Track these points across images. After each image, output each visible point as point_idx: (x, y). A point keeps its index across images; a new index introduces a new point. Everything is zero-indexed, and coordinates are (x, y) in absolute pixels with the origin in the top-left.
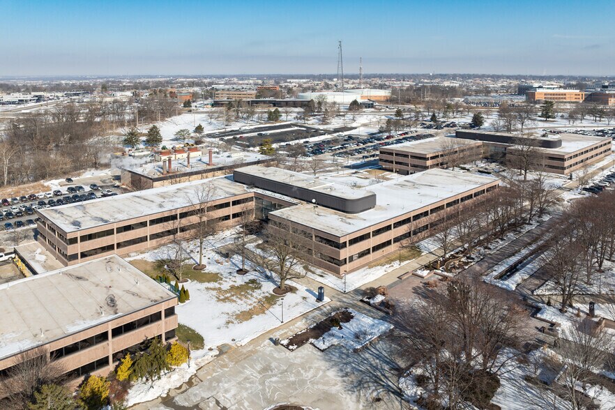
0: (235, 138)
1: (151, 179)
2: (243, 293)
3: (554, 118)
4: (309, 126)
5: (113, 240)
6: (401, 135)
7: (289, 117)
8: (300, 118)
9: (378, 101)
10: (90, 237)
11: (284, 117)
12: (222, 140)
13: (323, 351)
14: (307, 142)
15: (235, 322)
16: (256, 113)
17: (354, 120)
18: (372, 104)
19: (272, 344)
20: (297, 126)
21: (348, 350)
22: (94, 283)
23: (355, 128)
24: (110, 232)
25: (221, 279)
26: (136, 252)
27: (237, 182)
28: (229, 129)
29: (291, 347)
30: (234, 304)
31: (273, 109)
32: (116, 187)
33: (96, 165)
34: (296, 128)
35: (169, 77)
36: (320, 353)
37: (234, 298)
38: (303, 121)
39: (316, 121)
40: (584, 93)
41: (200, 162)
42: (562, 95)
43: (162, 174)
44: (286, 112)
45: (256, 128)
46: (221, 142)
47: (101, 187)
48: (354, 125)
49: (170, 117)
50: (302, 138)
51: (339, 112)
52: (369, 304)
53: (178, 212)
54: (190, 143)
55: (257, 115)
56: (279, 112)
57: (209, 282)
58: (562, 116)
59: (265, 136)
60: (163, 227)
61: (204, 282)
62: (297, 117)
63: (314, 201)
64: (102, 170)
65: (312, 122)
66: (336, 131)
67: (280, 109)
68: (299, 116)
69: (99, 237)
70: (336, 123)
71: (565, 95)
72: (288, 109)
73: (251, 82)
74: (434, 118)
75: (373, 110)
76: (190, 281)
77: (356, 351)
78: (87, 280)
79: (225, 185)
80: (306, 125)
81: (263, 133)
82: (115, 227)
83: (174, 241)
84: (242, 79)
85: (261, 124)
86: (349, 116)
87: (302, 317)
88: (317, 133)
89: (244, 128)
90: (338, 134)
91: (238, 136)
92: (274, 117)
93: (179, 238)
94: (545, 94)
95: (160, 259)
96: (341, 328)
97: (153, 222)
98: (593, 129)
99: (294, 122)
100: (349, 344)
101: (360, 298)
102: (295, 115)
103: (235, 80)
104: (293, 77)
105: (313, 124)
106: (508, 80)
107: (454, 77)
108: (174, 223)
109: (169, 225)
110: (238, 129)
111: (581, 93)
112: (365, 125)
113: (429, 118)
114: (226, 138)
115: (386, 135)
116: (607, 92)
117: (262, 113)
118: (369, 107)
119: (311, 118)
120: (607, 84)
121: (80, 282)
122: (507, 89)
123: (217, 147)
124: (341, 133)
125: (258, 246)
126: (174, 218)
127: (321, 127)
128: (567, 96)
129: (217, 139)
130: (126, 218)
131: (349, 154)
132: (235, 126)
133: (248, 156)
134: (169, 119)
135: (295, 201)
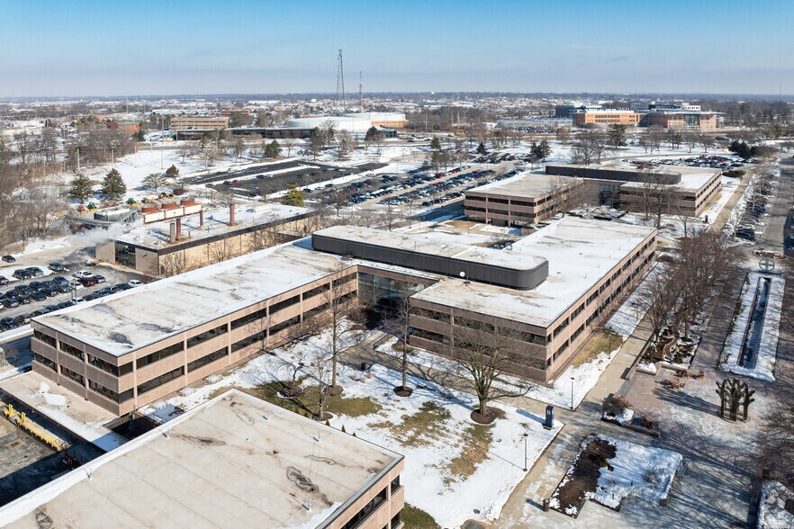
0: (226, 183)
1: (155, 251)
2: (430, 427)
3: (625, 145)
4: (322, 163)
5: (183, 359)
6: (452, 171)
7: (292, 152)
8: (306, 153)
9: (400, 129)
10: (150, 359)
11: (284, 152)
12: (210, 186)
13: (617, 510)
14: (330, 185)
15: (457, 479)
16: (246, 147)
17: (378, 153)
18: (395, 132)
19: (539, 510)
20: (307, 164)
21: (650, 503)
22: (241, 449)
23: (386, 165)
24: (178, 348)
25: (380, 408)
26: (216, 374)
27: (320, 251)
28: (214, 170)
29: (569, 511)
30: (430, 447)
31: (269, 141)
32: (89, 265)
33: (41, 233)
34: (305, 167)
35: (78, 99)
36: (616, 515)
37: (422, 436)
38: (311, 157)
39: (329, 156)
40: (639, 114)
41: (213, 222)
42: (615, 116)
43: (169, 242)
44: (289, 145)
45: (250, 169)
46: (209, 190)
47: (67, 266)
48: (382, 160)
49: (123, 155)
50: (323, 180)
51: (358, 143)
52: (616, 423)
53: (268, 304)
54: (168, 193)
55: (248, 151)
56: (278, 145)
57: (365, 414)
58: (632, 143)
59: (269, 178)
60: (249, 331)
61: (358, 415)
62: (301, 152)
63: (462, 274)
64: (52, 239)
65: (325, 158)
66: (363, 168)
67: (279, 141)
68: (304, 150)
69: (163, 357)
70: (357, 158)
71: (619, 116)
72: (291, 141)
73: (201, 105)
74: (481, 149)
75: (396, 139)
76: (335, 416)
77: (662, 503)
78: (224, 443)
79: (304, 256)
80: (317, 162)
81: (264, 174)
82: (185, 338)
83: (263, 351)
84: (186, 101)
85: (255, 162)
86: (373, 149)
87: (544, 458)
88: (338, 173)
89: (234, 168)
90: (366, 173)
91: (231, 180)
92: (272, 151)
93: (268, 345)
94: (596, 116)
95: (261, 383)
96: (611, 469)
97: (235, 324)
98: (679, 158)
99: (299, 158)
100: (646, 493)
101: (598, 415)
102: (299, 149)
103: (176, 102)
104: (255, 97)
105: (326, 161)
106: (527, 99)
107: (462, 96)
108: (262, 323)
109: (256, 327)
110: (225, 170)
111: (635, 115)
112: (396, 160)
113: (474, 149)
114: (215, 183)
115: (432, 173)
116: (666, 113)
117: (255, 146)
118: (391, 136)
119: (322, 152)
120: (653, 103)
121: (212, 447)
122: (538, 111)
123: (208, 197)
124: (369, 172)
125: (395, 347)
126: (261, 314)
127: (340, 164)
128: (621, 118)
129: (203, 186)
130: (197, 323)
131: (401, 200)
132: (222, 166)
133: (277, 210)
134: (122, 159)
135: (432, 276)
